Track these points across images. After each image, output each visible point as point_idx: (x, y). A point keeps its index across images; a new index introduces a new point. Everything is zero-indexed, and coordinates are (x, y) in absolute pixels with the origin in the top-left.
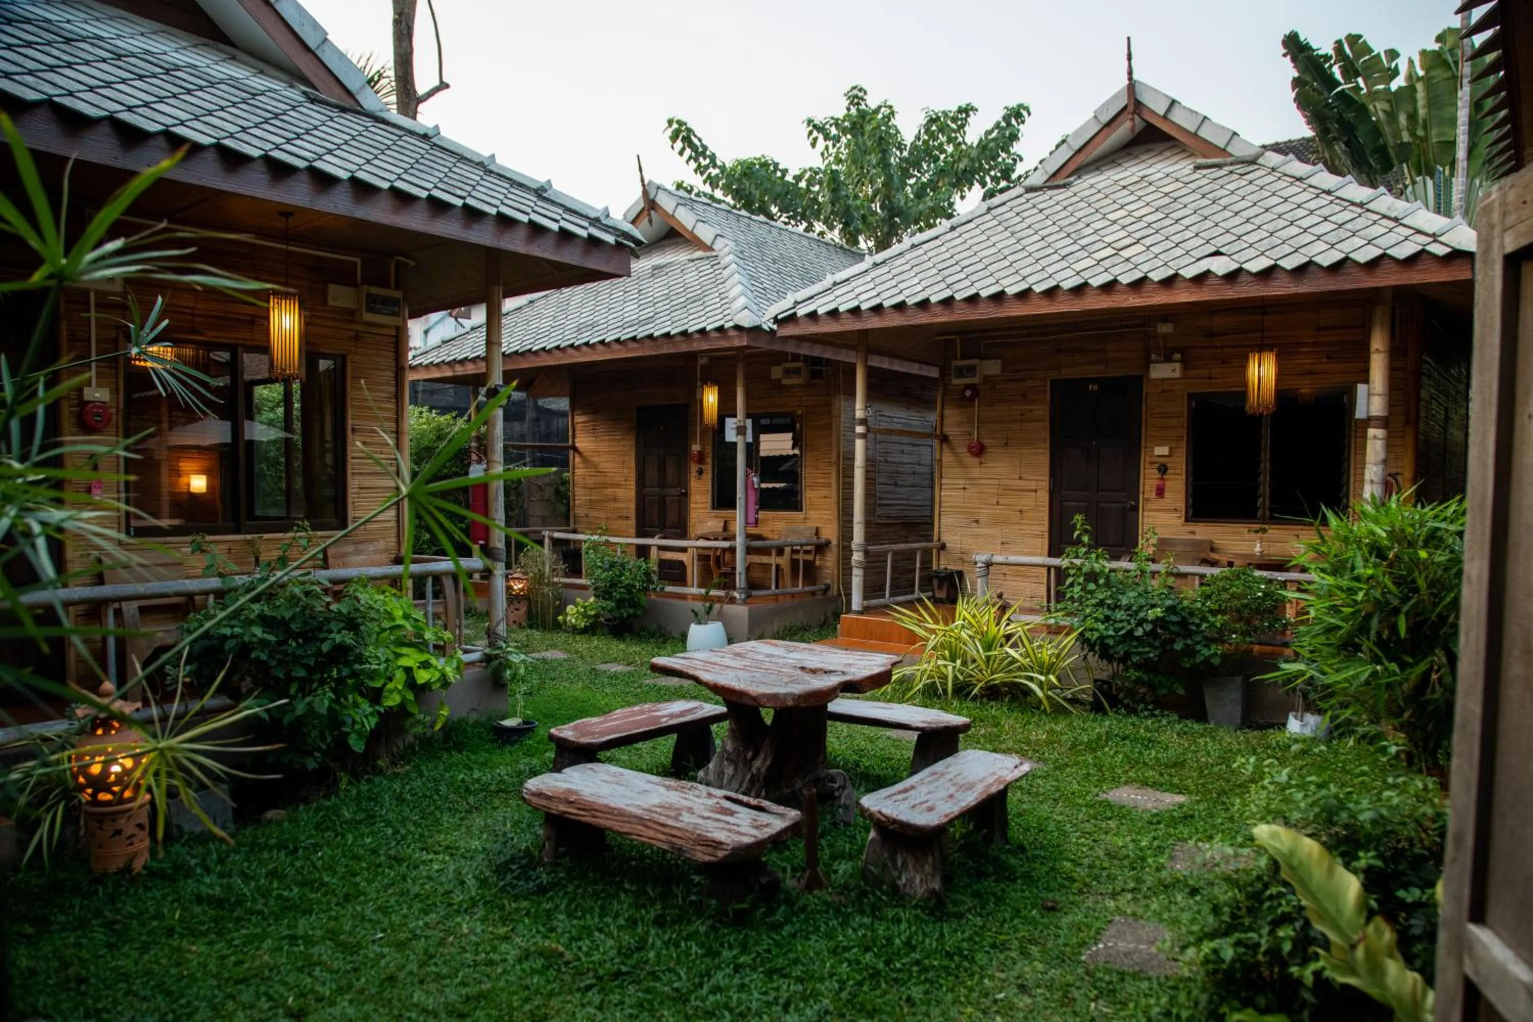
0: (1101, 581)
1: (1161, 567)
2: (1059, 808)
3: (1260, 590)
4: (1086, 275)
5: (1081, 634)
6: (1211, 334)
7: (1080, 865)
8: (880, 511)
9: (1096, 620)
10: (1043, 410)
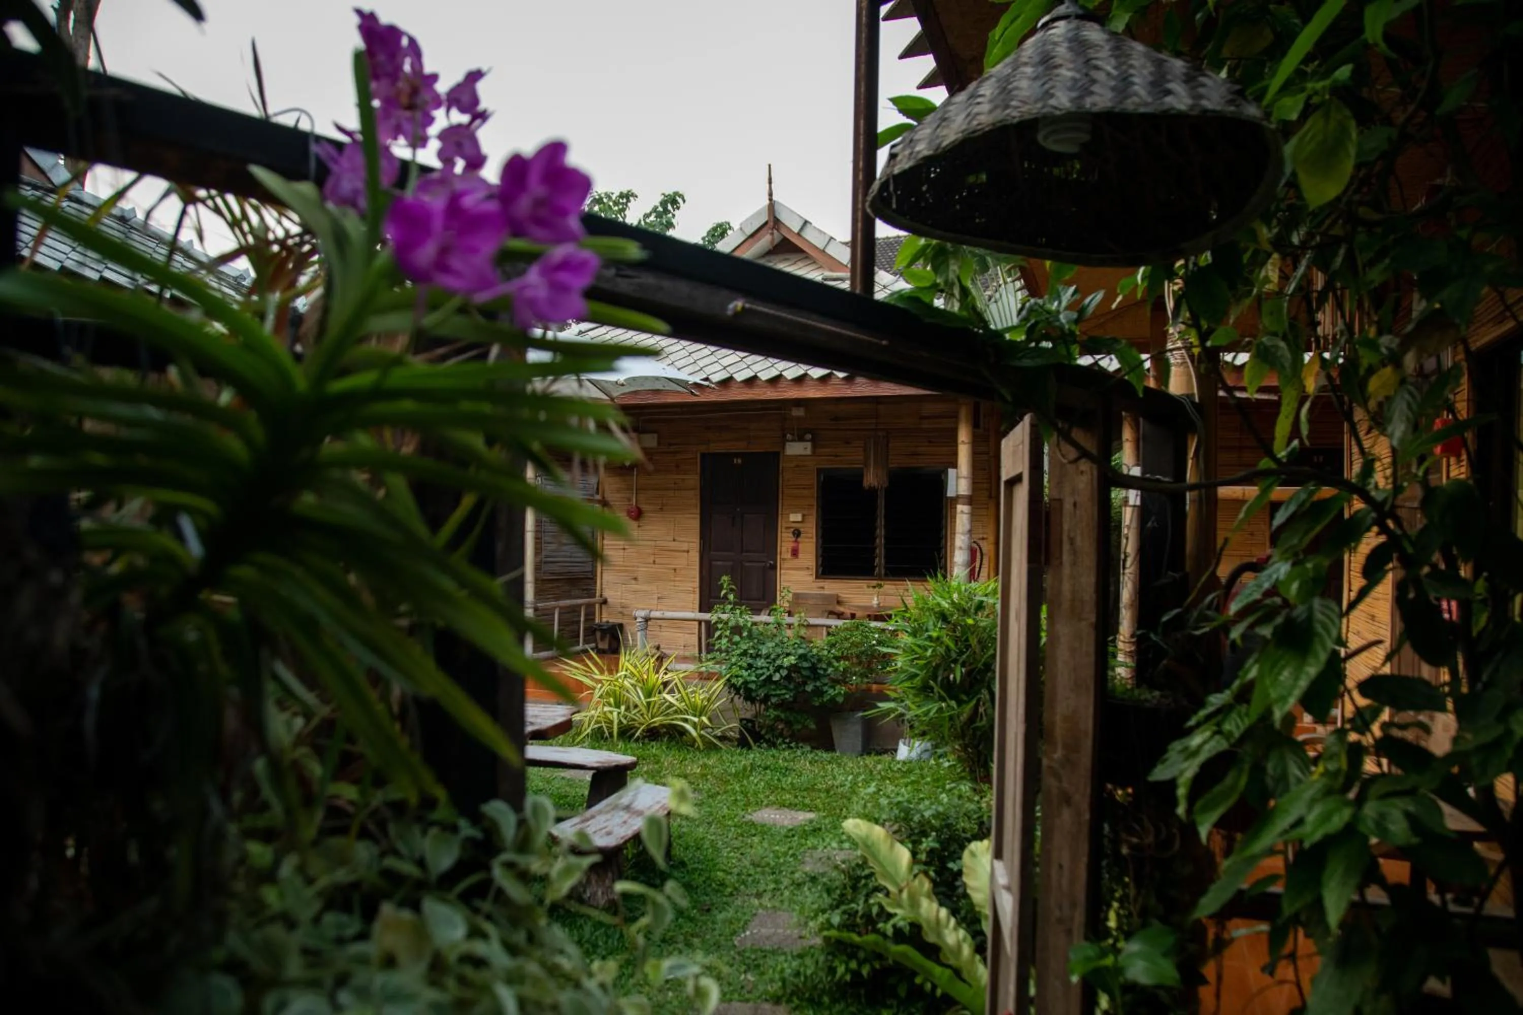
0: (745, 634)
1: (794, 620)
2: (712, 830)
3: (874, 638)
4: (731, 370)
5: (729, 680)
6: (836, 419)
7: (731, 873)
8: (545, 568)
9: (741, 667)
10: (693, 479)
